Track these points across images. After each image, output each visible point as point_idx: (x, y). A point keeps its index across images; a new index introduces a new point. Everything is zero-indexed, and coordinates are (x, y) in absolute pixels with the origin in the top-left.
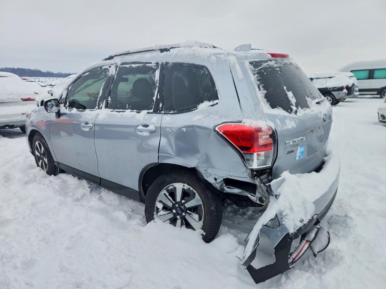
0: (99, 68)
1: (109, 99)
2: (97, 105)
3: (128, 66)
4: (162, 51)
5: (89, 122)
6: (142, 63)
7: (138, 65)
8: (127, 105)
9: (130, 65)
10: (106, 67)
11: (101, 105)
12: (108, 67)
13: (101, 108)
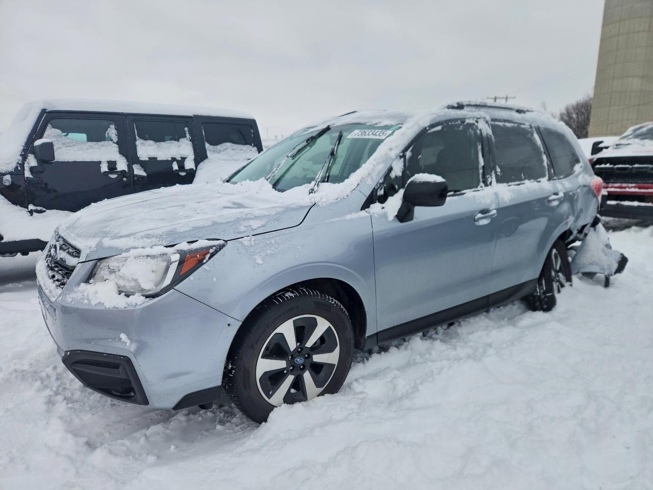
0: (459, 121)
1: (498, 170)
2: (481, 180)
3: (501, 124)
4: (519, 111)
5: (491, 209)
6: (516, 123)
7: (512, 125)
8: (522, 175)
9: (503, 123)
10: (471, 121)
11: (489, 180)
12: (474, 122)
13: (491, 183)
